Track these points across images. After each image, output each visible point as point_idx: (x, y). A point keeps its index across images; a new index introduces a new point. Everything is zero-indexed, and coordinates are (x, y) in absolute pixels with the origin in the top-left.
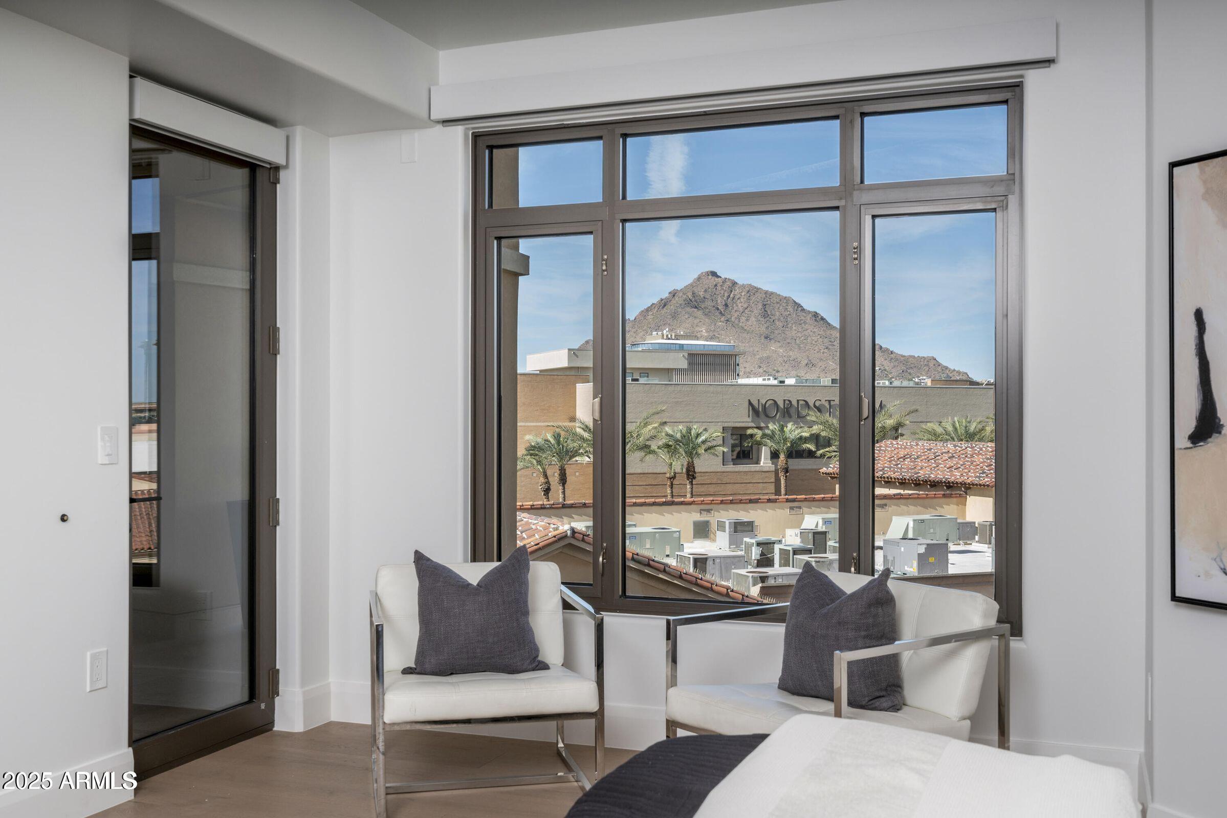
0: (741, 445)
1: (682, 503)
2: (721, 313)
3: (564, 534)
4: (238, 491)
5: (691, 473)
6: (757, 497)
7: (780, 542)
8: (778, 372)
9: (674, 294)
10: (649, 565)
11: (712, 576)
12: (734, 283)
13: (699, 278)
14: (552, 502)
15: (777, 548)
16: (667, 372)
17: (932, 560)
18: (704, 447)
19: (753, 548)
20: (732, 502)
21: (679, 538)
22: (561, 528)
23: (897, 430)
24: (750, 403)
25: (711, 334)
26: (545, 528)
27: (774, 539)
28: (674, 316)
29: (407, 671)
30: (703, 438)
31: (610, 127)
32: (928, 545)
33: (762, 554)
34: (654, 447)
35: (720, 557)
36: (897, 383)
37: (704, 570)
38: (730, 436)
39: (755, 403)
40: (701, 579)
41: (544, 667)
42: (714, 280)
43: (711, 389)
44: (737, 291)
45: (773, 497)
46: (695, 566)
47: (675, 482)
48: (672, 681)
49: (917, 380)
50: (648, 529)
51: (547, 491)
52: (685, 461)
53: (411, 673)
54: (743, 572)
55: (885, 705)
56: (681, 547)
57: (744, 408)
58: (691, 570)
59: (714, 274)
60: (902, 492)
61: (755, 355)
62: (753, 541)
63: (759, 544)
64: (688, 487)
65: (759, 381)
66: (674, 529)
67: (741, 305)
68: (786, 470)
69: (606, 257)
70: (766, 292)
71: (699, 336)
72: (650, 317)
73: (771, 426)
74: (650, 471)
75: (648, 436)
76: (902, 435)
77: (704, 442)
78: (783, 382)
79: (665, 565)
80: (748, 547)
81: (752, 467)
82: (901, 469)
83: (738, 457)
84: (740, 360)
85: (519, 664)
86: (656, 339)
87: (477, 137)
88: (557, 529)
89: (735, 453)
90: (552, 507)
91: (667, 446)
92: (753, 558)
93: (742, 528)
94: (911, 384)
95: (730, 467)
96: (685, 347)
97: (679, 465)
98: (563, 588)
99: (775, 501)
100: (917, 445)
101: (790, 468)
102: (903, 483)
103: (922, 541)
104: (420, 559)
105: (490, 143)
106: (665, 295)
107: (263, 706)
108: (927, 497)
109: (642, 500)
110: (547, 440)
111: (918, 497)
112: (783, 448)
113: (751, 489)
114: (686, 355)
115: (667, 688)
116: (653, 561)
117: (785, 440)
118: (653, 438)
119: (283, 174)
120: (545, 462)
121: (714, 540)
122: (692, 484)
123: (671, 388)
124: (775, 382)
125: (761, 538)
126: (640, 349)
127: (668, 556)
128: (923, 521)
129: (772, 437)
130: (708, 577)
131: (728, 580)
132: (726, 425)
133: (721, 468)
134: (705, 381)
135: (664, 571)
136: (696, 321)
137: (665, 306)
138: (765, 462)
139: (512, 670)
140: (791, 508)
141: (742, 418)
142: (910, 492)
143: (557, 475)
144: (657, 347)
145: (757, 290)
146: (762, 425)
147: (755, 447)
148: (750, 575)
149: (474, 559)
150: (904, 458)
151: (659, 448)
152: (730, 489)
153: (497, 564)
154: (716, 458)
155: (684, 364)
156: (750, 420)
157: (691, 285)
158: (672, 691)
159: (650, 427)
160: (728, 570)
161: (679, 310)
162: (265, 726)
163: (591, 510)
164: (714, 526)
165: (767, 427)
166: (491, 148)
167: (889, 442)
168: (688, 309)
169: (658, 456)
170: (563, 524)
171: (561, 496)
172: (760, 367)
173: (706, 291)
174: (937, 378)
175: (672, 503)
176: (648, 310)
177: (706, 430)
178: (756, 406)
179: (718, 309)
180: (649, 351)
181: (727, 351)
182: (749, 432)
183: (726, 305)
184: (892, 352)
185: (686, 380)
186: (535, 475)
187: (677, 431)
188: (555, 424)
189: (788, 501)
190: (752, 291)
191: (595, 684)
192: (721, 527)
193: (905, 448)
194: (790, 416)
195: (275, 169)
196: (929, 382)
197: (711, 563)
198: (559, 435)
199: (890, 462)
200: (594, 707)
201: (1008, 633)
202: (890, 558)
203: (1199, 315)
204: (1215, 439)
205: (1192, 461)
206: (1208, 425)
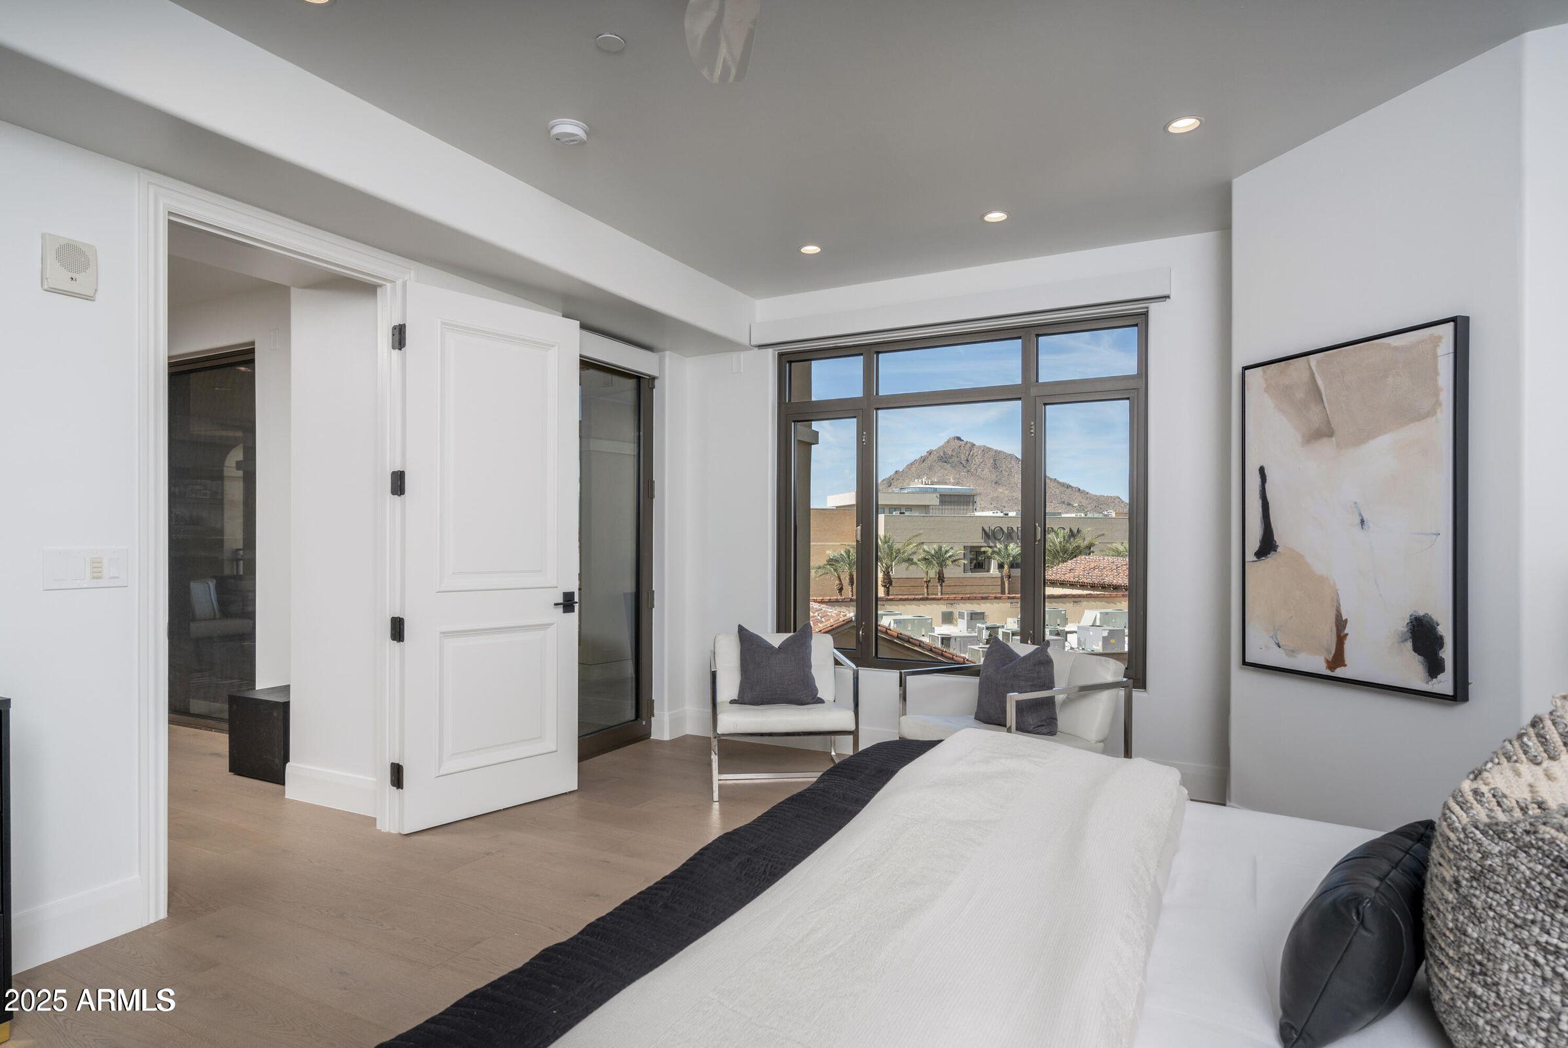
0: (977, 559)
1: (934, 599)
2: (963, 466)
3: (850, 620)
4: (629, 586)
5: (941, 578)
6: (987, 595)
7: (1003, 627)
8: (1004, 507)
9: (930, 453)
10: (909, 642)
11: (954, 650)
12: (973, 445)
13: (948, 442)
14: (843, 597)
15: (1000, 631)
16: (926, 508)
17: (1113, 641)
18: (951, 560)
19: (984, 631)
20: (969, 599)
21: (932, 623)
22: (848, 615)
23: (1090, 548)
24: (983, 529)
25: (957, 481)
26: (838, 615)
27: (998, 625)
28: (931, 468)
29: (733, 702)
30: (950, 554)
31: (868, 347)
32: (1110, 630)
33: (990, 635)
34: (915, 560)
35: (960, 637)
36: (1090, 515)
37: (948, 646)
38: (969, 553)
39: (987, 529)
40: (946, 652)
41: (821, 701)
42: (958, 443)
43: (956, 519)
44: (975, 450)
45: (999, 595)
46: (942, 643)
47: (930, 584)
48: (904, 713)
49: (1106, 513)
50: (910, 617)
51: (841, 590)
52: (937, 569)
53: (736, 703)
54: (976, 647)
55: (1045, 731)
56: (933, 630)
57: (980, 533)
58: (939, 645)
59: (959, 439)
60: (1092, 592)
61: (988, 495)
62: (984, 626)
63: (987, 628)
64: (939, 588)
65: (990, 514)
66: (927, 617)
67: (978, 460)
68: (1009, 577)
69: (865, 433)
70: (996, 451)
71: (948, 482)
72: (913, 469)
73: (998, 545)
74: (913, 577)
75: (910, 552)
76: (1093, 552)
77: (950, 557)
78: (1008, 514)
79: (921, 641)
80: (980, 630)
81: (985, 574)
82: (1091, 576)
83: (975, 567)
84: (977, 499)
85: (804, 699)
86: (917, 484)
87: (781, 355)
88: (845, 615)
89: (973, 564)
90: (843, 601)
91: (925, 559)
92: (984, 638)
93: (975, 617)
94: (1101, 516)
95: (969, 574)
96: (938, 490)
97: (933, 573)
98: (835, 651)
99: (1000, 598)
100: (1104, 559)
101: (1012, 575)
102: (1093, 587)
103: (1106, 627)
104: (742, 630)
105: (789, 360)
106: (924, 454)
107: (644, 723)
108: (1111, 596)
109: (906, 597)
110: (841, 554)
111: (1104, 597)
112: (1007, 561)
113: (984, 589)
114: (938, 496)
115: (900, 717)
116: (912, 638)
117: (1009, 555)
118: (914, 553)
119: (657, 382)
120: (839, 570)
121: (957, 626)
122: (942, 586)
123: (927, 519)
124: (1002, 515)
125: (989, 624)
126: (906, 492)
127: (923, 635)
128: (1107, 613)
129: (999, 553)
130: (951, 651)
131: (965, 653)
132: (966, 545)
133: (962, 575)
134: (951, 513)
135: (920, 646)
136: (946, 472)
137: (924, 461)
138: (994, 570)
139: (801, 702)
140: (1011, 603)
141: (977, 540)
142: (1098, 593)
143: (847, 579)
144: (918, 490)
145: (990, 449)
146: (991, 544)
147: (987, 560)
148: (981, 649)
149: (779, 631)
150: (1094, 568)
151: (918, 560)
152: (968, 590)
153: (792, 634)
154: (958, 567)
155: (937, 502)
156: (983, 541)
157: (943, 446)
158: (902, 718)
159: (911, 546)
160: (965, 646)
161: (934, 464)
162: (644, 735)
163: (855, 603)
164: (956, 615)
165: (996, 546)
166: (790, 362)
167: (1083, 557)
168: (940, 463)
169: (918, 566)
170: (849, 613)
171: (850, 593)
172: (992, 504)
173: (953, 450)
174: (1121, 511)
175: (927, 599)
176: (912, 464)
177: (952, 548)
178: (988, 531)
179: (961, 463)
180: (913, 493)
181: (968, 493)
182: (983, 549)
183: (967, 460)
184: (1087, 493)
185: (937, 513)
186: (832, 578)
187: (932, 548)
188: (847, 544)
189: (1009, 598)
190: (986, 450)
191: (853, 713)
192: (961, 615)
193: (1095, 561)
194: (1012, 539)
195: (653, 379)
196: (1114, 515)
197: (954, 641)
198: (849, 551)
199: (1084, 571)
200: (852, 727)
201: (1131, 686)
202: (1082, 639)
203: (1262, 471)
204: (1272, 555)
205: (1257, 570)
206: (1268, 546)
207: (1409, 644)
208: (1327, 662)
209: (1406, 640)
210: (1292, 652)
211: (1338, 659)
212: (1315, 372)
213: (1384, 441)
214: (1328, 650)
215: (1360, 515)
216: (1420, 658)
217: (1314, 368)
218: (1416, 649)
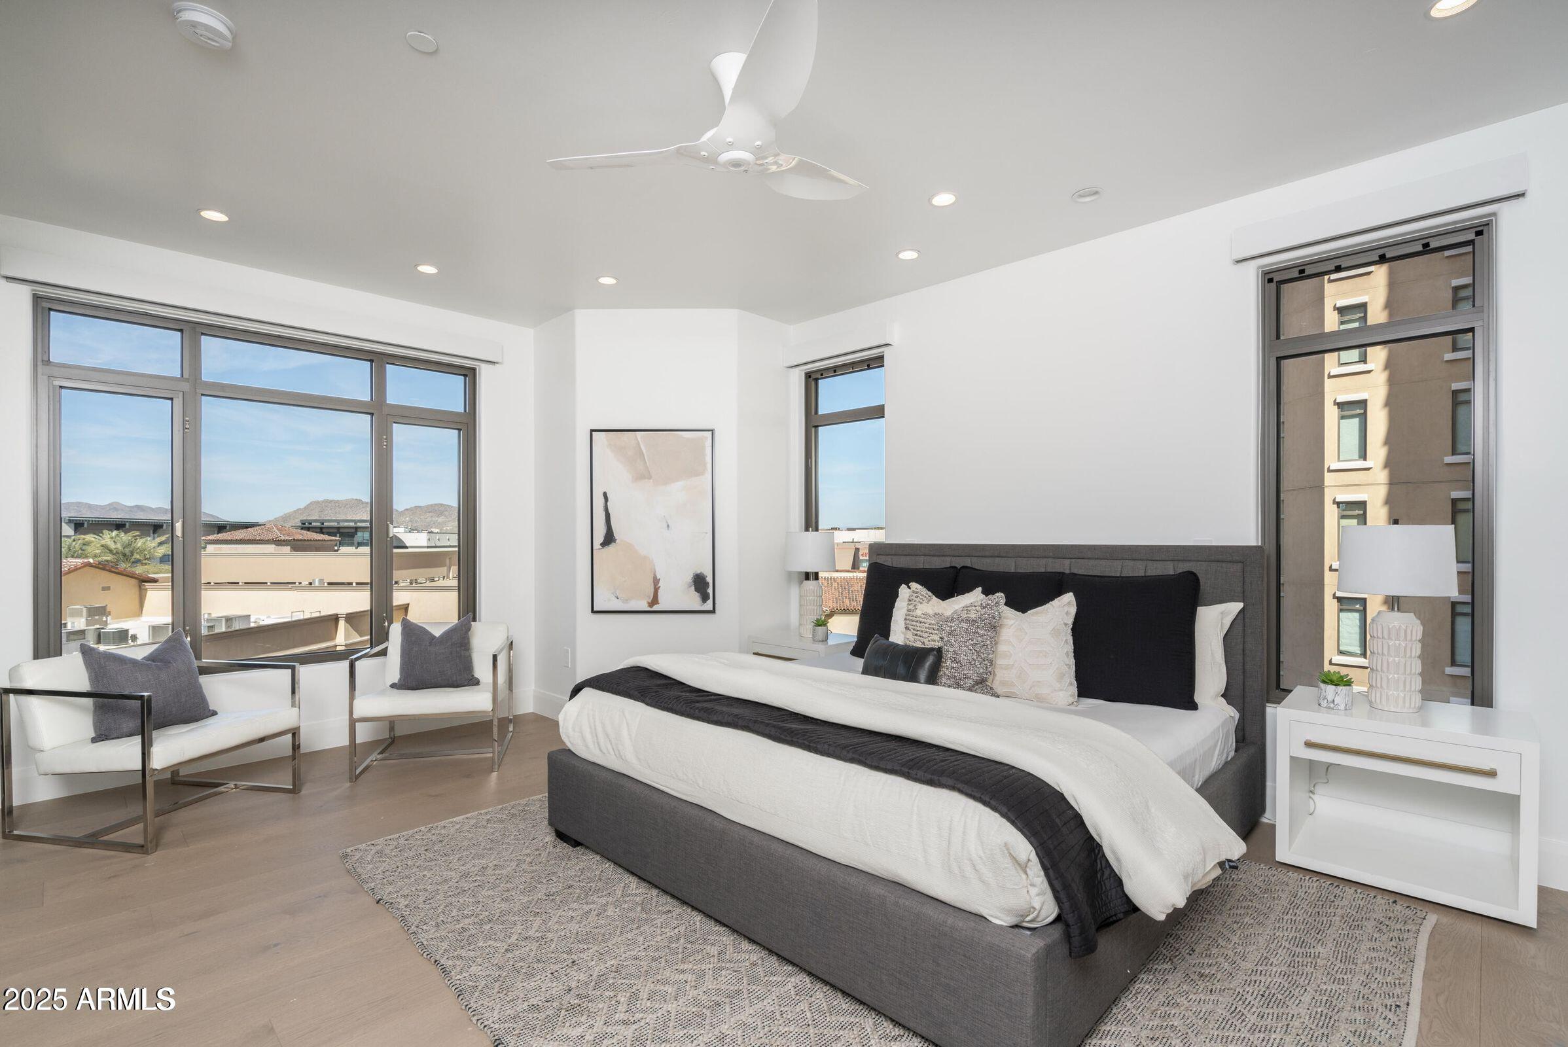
87: (38, 298)
203: (605, 495)
204: (612, 546)
205: (601, 554)
206: (609, 539)
207: (693, 588)
208: (649, 603)
209: (691, 587)
210: (626, 601)
211: (655, 601)
212: (640, 443)
213: (680, 484)
214: (649, 597)
215: (667, 522)
216: (699, 594)
217: (639, 440)
218: (697, 590)
